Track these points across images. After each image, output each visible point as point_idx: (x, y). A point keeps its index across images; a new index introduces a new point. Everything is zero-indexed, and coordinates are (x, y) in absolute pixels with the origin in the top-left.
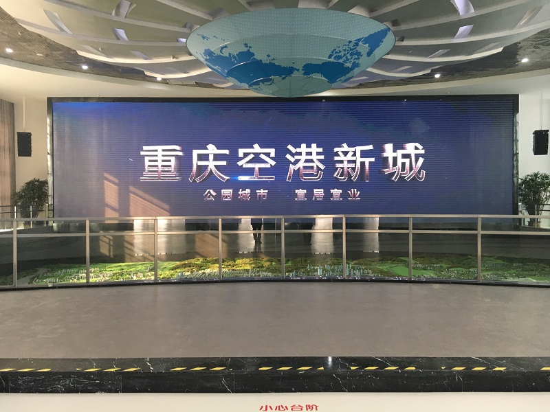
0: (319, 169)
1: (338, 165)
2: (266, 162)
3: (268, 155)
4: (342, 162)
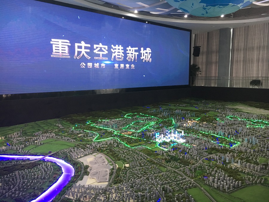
0: (122, 56)
1: (128, 55)
2: (104, 52)
4: (129, 53)
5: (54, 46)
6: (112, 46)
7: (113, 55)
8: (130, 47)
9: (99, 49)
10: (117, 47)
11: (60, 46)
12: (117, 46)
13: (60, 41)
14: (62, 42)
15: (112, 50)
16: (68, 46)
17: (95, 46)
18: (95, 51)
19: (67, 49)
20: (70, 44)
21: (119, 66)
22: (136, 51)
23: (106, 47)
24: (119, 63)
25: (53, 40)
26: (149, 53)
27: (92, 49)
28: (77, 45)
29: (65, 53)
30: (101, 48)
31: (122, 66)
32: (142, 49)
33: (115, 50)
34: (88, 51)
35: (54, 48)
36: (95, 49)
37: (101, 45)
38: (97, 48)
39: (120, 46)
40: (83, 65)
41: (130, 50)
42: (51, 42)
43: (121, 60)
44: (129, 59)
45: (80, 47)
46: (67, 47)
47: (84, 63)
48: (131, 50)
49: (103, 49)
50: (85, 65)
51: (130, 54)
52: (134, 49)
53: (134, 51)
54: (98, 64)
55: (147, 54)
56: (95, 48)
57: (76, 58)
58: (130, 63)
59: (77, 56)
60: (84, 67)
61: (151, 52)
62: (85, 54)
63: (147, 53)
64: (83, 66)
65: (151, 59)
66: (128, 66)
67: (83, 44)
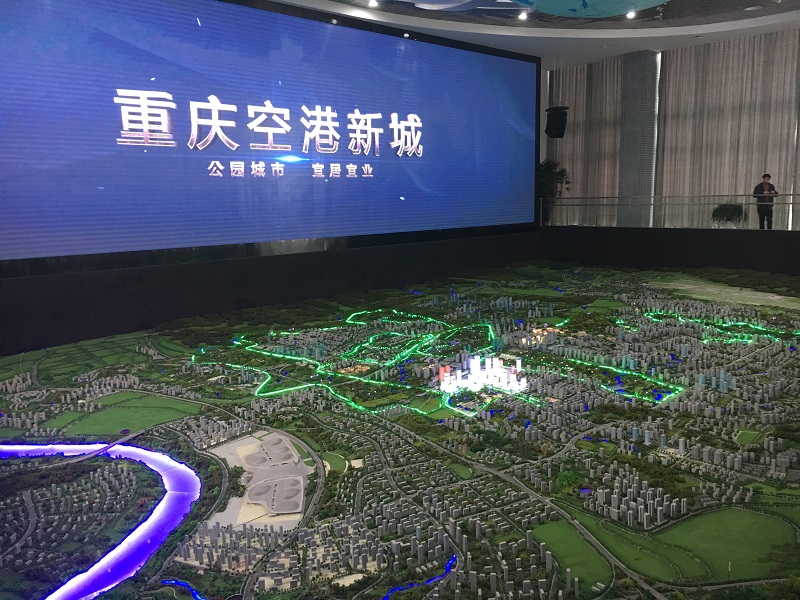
0: (334, 139)
1: (351, 135)
2: (279, 126)
3: (281, 116)
4: (354, 131)
5: (125, 111)
6: (304, 108)
7: (308, 136)
8: (357, 111)
9: (263, 118)
10: (318, 111)
11: (144, 110)
12: (318, 108)
13: (144, 94)
14: (149, 99)
15: (303, 120)
16: (169, 110)
17: (252, 110)
18: (251, 126)
19: (164, 118)
20: (173, 106)
21: (327, 171)
22: (375, 123)
23: (286, 112)
24: (327, 160)
25: (120, 92)
26: (417, 129)
27: (241, 118)
28: (194, 106)
29: (160, 132)
30: (270, 115)
31: (336, 168)
32: (394, 116)
33: (312, 122)
34: (232, 124)
35: (125, 117)
36: (252, 119)
37: (268, 107)
38: (257, 114)
39: (328, 108)
40: (218, 169)
41: (358, 121)
42: (117, 100)
43: (331, 151)
44: (355, 148)
45: (205, 114)
46: (164, 113)
47: (218, 163)
48: (362, 122)
49: (275, 118)
50: (222, 168)
51: (358, 132)
52: (370, 117)
53: (369, 123)
54: (262, 164)
55: (408, 134)
56: (251, 114)
57: (196, 148)
58: (360, 160)
59: (199, 141)
60: (219, 173)
61: (420, 125)
62: (221, 135)
63: (408, 129)
64: (215, 172)
65: (421, 147)
66: (352, 168)
67: (214, 104)
